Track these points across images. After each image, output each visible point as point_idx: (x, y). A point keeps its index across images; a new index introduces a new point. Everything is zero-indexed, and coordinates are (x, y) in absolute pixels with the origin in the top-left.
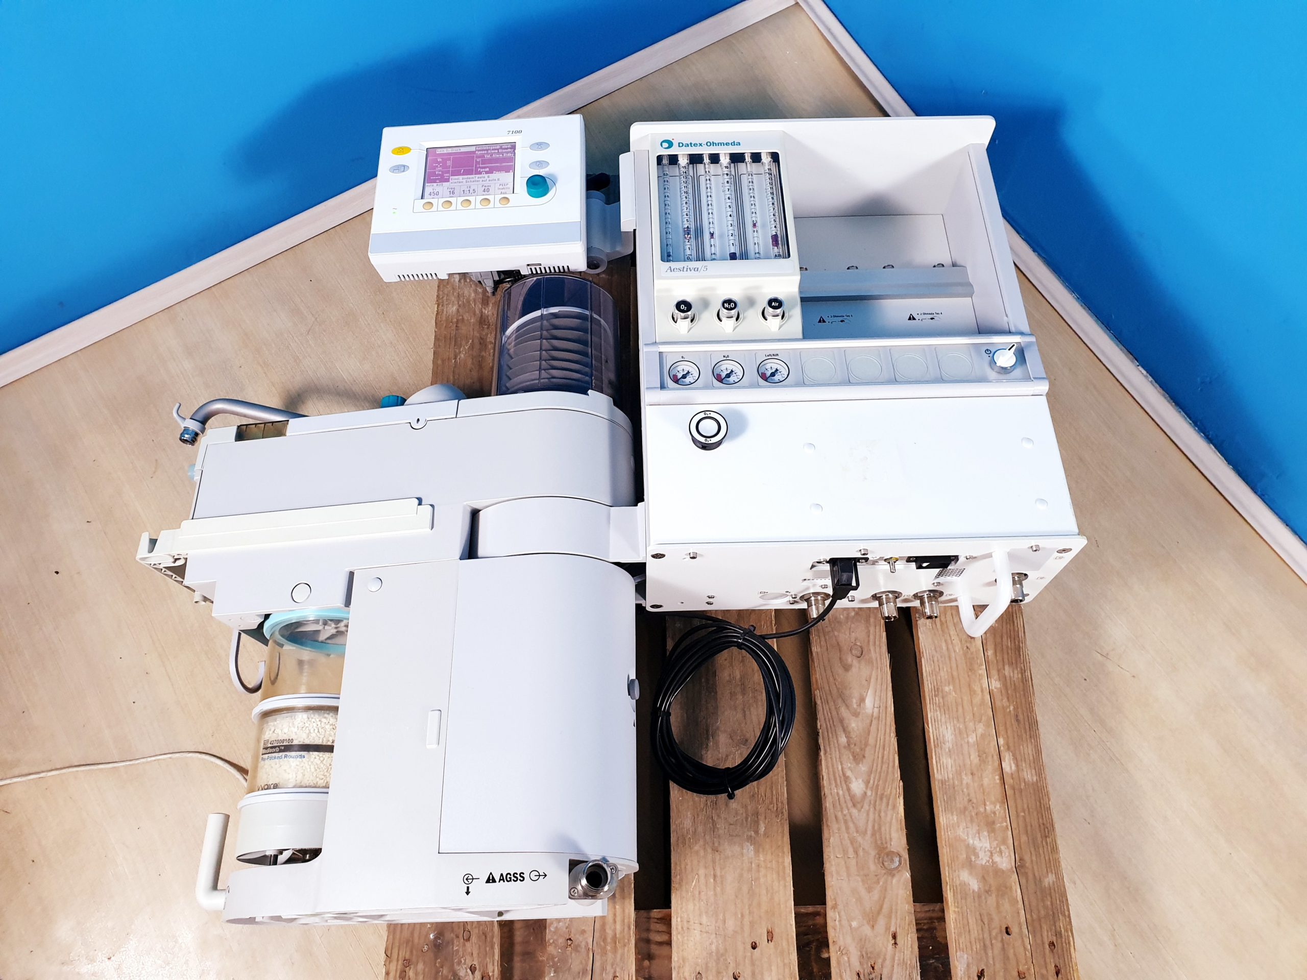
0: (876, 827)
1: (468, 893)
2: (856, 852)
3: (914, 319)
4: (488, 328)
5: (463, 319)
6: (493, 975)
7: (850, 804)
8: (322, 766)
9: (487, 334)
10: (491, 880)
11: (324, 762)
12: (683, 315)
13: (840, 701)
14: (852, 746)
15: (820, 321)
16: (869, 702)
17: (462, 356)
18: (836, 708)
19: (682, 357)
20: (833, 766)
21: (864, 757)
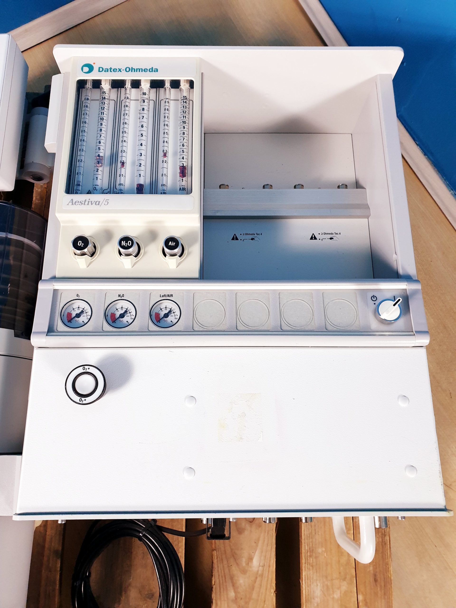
3: (315, 238)
12: (79, 251)
14: (239, 600)
15: (233, 239)
19: (78, 295)
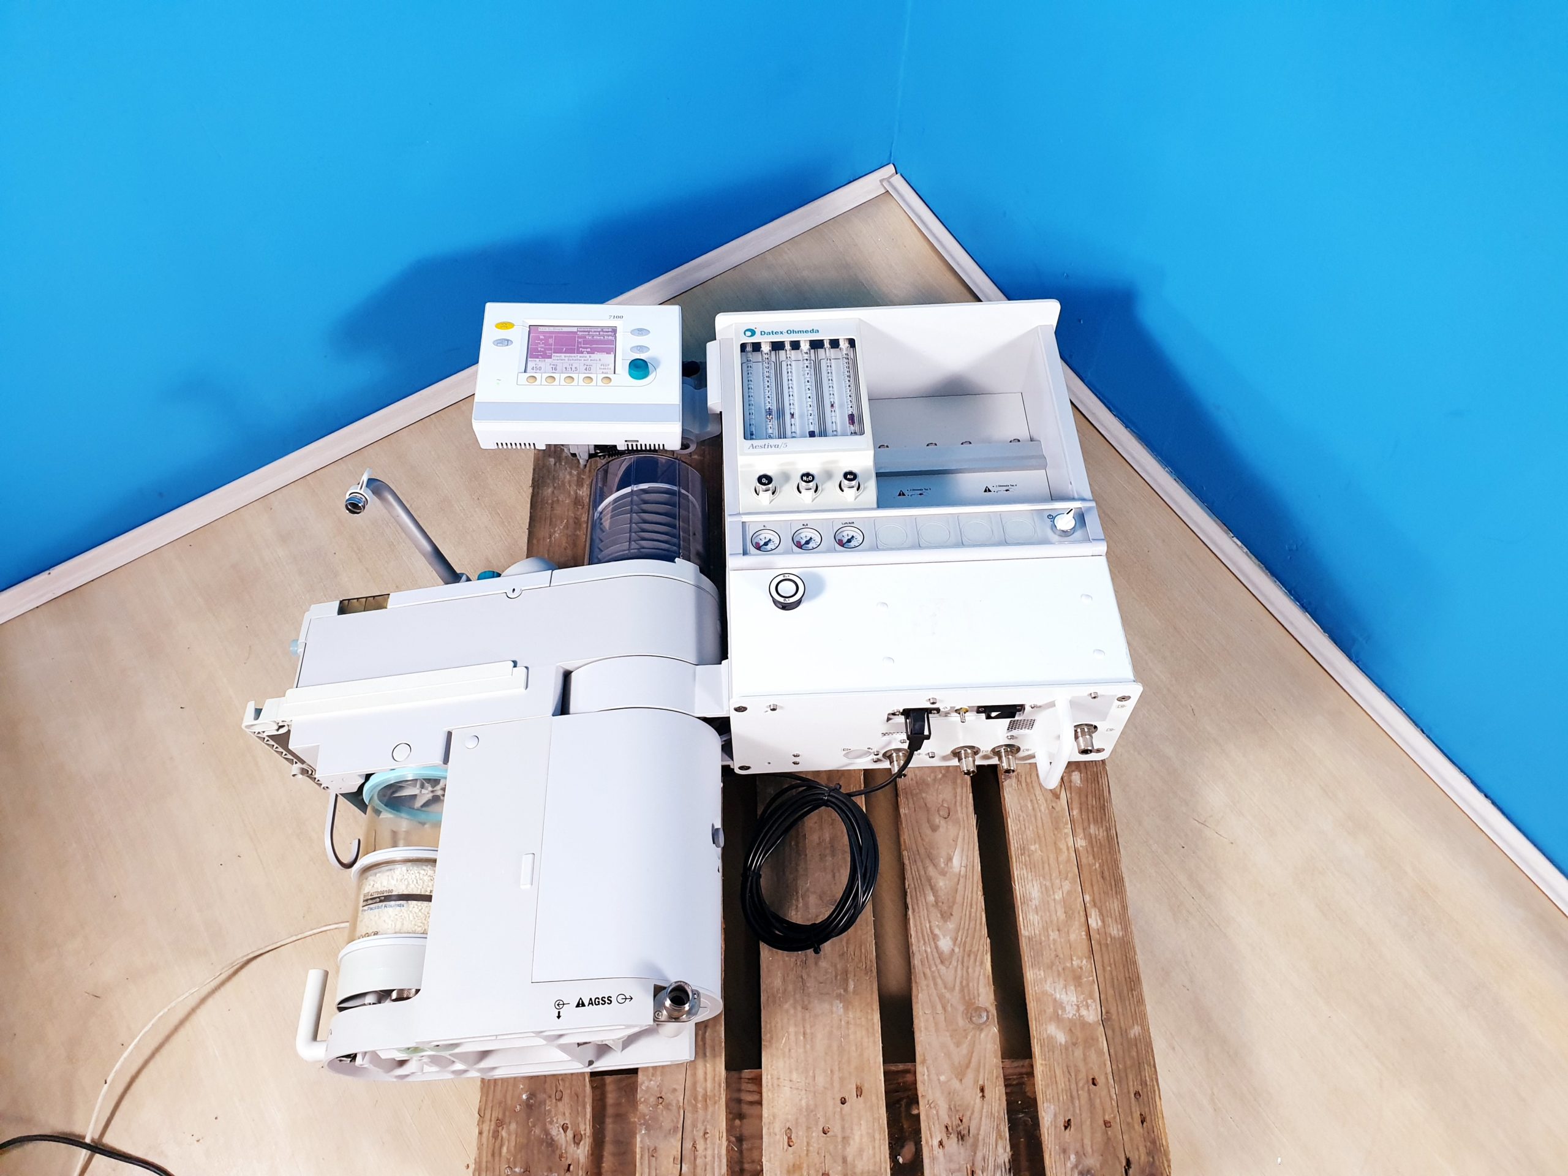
0: (964, 983)
1: (559, 1017)
2: (944, 1008)
3: (990, 491)
4: (582, 508)
5: (558, 500)
6: (585, 1134)
7: (938, 961)
8: (420, 914)
9: (582, 514)
10: (580, 1004)
11: (422, 911)
12: (764, 487)
13: (928, 862)
14: (940, 904)
15: (900, 495)
16: (956, 861)
17: (557, 535)
18: (924, 868)
19: (764, 526)
20: (921, 924)
21: (952, 915)
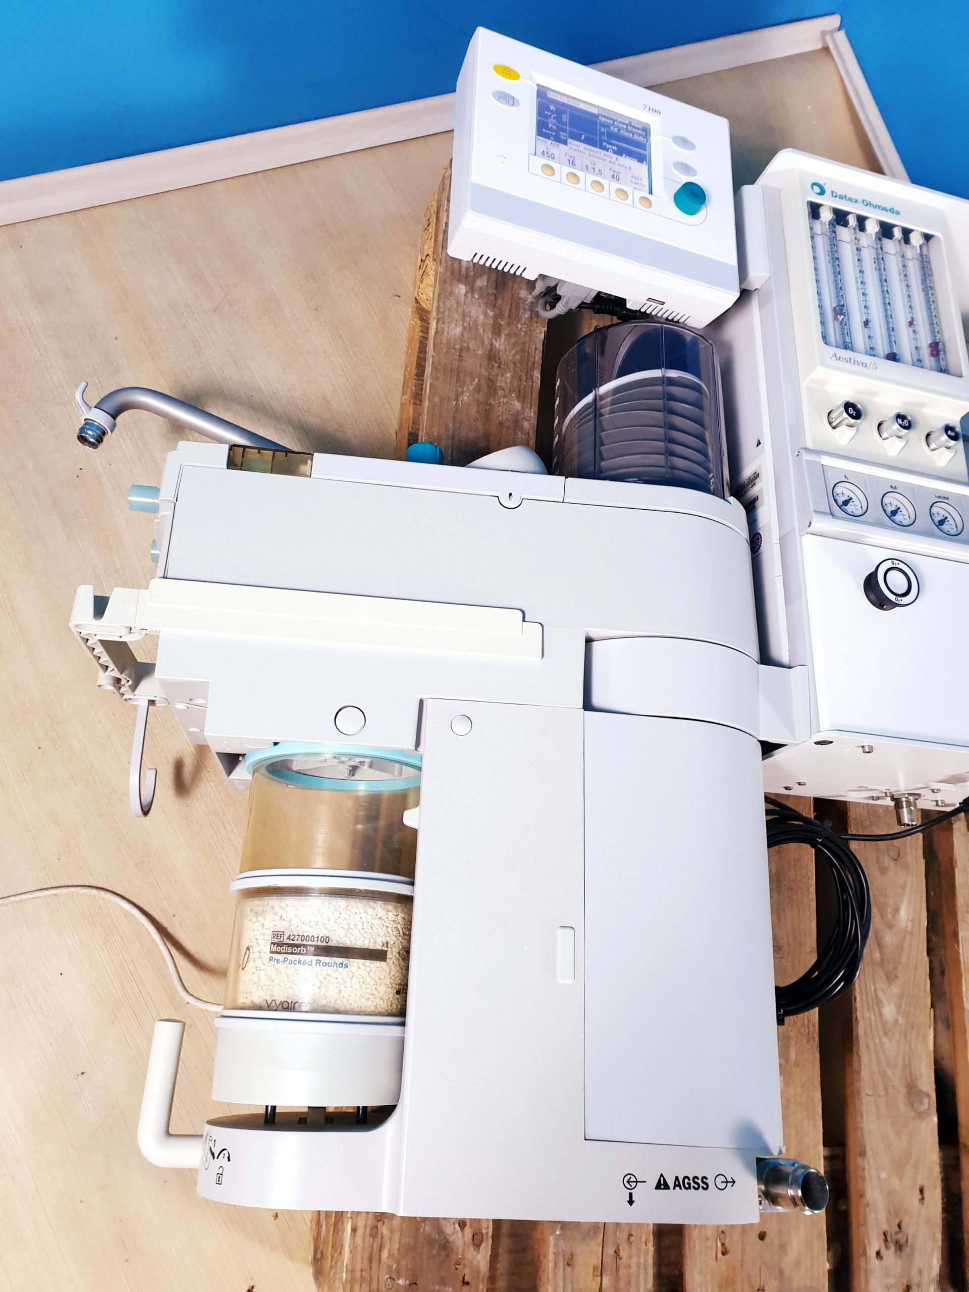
0: (907, 1061)
1: (631, 1202)
2: (886, 1089)
4: (499, 367)
5: (468, 347)
7: (881, 1032)
8: (369, 980)
9: (497, 376)
10: (662, 1185)
11: (372, 974)
12: (850, 420)
13: (875, 910)
14: (886, 963)
16: (903, 913)
17: (466, 398)
19: (844, 477)
20: (866, 985)
21: (896, 977)
